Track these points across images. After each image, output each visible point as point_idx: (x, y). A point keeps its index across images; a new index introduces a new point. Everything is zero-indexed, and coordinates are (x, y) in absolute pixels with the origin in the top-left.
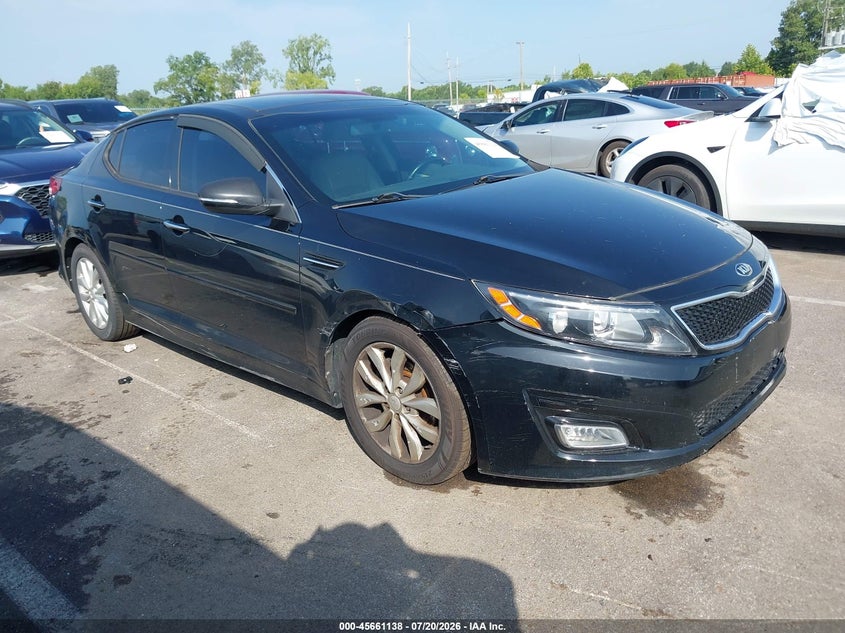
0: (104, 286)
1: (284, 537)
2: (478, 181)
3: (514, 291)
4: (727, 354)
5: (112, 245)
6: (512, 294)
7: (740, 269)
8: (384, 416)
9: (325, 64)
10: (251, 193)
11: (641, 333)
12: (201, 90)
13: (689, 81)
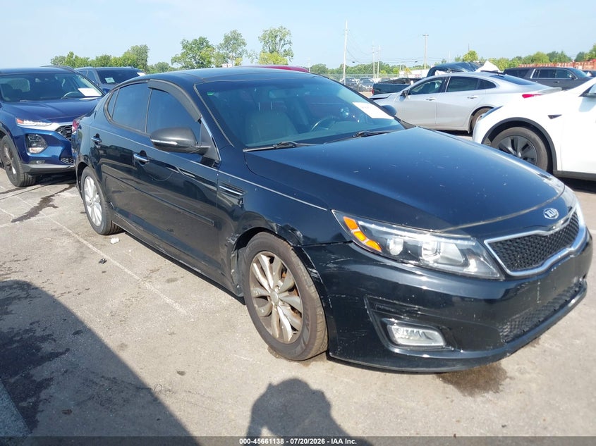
0: (100, 196)
1: (185, 391)
2: (356, 135)
3: (363, 221)
4: (531, 281)
5: (104, 168)
6: (361, 223)
7: (548, 213)
8: (268, 306)
9: (286, 47)
10: (188, 138)
11: (462, 260)
12: (202, 63)
13: (550, 65)
